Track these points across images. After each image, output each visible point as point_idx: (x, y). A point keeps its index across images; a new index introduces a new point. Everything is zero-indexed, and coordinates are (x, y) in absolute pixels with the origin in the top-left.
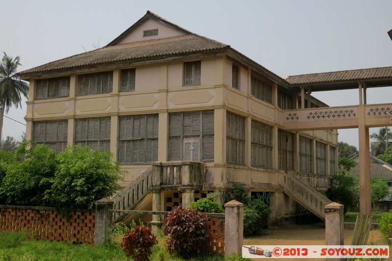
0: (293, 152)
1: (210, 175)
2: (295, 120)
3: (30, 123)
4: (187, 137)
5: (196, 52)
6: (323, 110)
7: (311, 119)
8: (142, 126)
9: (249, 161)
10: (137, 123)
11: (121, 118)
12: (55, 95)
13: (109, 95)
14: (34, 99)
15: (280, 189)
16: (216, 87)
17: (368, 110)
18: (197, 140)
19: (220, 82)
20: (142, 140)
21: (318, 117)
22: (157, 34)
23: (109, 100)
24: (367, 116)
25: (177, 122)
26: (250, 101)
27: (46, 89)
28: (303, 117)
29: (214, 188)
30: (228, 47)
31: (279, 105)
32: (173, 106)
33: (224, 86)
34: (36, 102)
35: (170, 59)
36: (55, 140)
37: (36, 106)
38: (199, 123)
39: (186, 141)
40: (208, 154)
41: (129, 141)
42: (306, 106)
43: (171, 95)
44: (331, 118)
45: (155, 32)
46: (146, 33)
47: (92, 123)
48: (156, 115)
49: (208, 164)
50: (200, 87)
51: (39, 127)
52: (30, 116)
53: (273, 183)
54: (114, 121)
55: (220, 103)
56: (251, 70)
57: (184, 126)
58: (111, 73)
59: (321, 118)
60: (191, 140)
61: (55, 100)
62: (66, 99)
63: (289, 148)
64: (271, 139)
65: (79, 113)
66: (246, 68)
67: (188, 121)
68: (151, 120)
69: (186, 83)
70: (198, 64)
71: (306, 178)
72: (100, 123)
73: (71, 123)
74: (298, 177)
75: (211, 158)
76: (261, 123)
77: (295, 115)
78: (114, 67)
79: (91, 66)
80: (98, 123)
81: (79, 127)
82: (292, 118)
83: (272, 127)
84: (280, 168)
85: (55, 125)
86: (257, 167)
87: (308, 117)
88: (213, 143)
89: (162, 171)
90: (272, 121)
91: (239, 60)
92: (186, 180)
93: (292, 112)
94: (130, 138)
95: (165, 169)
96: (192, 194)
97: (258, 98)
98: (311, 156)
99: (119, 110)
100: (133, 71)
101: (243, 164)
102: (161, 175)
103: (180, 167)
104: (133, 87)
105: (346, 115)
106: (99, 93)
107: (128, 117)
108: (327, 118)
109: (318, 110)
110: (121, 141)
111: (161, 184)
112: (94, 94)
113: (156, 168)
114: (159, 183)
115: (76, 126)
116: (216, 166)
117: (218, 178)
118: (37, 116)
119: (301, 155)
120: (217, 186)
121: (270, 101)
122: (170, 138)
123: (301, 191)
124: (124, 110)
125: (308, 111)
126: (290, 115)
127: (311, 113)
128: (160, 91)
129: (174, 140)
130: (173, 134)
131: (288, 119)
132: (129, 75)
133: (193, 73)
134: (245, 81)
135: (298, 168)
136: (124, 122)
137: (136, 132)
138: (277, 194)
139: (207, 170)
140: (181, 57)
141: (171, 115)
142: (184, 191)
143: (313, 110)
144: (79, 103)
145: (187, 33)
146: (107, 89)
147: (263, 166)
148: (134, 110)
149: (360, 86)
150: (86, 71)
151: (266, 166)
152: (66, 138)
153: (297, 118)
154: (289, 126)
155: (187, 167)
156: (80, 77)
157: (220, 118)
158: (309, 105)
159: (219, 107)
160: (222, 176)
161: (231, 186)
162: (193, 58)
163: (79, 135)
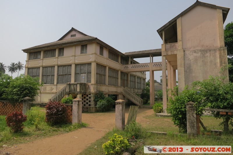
0: (127, 80)
1: (90, 88)
2: (127, 68)
3: (27, 69)
4: (82, 73)
5: (85, 41)
6: (137, 65)
7: (133, 68)
8: (66, 69)
9: (107, 83)
10: (64, 68)
11: (58, 66)
12: (36, 58)
13: (54, 58)
14: (29, 60)
15: (121, 93)
16: (92, 54)
17: (153, 64)
18: (86, 75)
19: (94, 52)
20: (66, 74)
21: (135, 67)
22: (75, 36)
23: (55, 60)
24: (153, 67)
25: (78, 68)
26: (108, 61)
27: (33, 56)
28: (130, 67)
29: (91, 93)
30: (96, 38)
31: (121, 63)
32: (77, 62)
33: (95, 54)
34: (29, 61)
35: (76, 43)
36: (35, 75)
37: (29, 62)
38: (86, 68)
39: (81, 75)
40: (89, 80)
41: (61, 75)
42: (131, 63)
43: (76, 57)
44: (140, 67)
45: (75, 35)
46: (72, 36)
47: (49, 69)
48: (71, 65)
49: (89, 84)
50: (87, 54)
51: (30, 70)
52: (27, 66)
53: (118, 91)
54: (56, 68)
55: (94, 60)
56: (109, 49)
57: (81, 69)
58: (55, 50)
59: (136, 68)
60: (83, 75)
61: (36, 60)
62: (40, 59)
63: (126, 78)
64: (118, 75)
65: (44, 65)
66: (106, 48)
67: (82, 67)
68: (69, 67)
69: (82, 53)
70: (86, 46)
71: (132, 89)
72: (52, 69)
73: (41, 68)
74: (129, 89)
75: (90, 81)
76: (113, 69)
77: (127, 66)
78: (56, 47)
79: (48, 47)
80: (51, 68)
81: (44, 70)
82: (126, 68)
83: (118, 71)
84: (121, 86)
85: (36, 70)
86: (111, 85)
87: (132, 67)
88: (91, 76)
89: (70, 86)
90: (118, 68)
91: (102, 44)
92: (78, 90)
93: (126, 66)
94: (62, 74)
95: (71, 86)
96: (81, 95)
97: (112, 60)
98: (135, 82)
99: (58, 63)
100: (63, 49)
101: (105, 84)
102: (70, 88)
103: (76, 85)
104: (63, 55)
105: (145, 66)
106: (51, 57)
107: (61, 66)
108: (138, 68)
109: (135, 65)
110: (58, 75)
111: (70, 91)
112: (50, 57)
113: (68, 85)
114: (69, 91)
115: (43, 70)
116: (92, 84)
117: (92, 89)
118: (29, 66)
119: (130, 81)
120: (92, 92)
121: (117, 61)
122: (76, 74)
123: (129, 94)
124: (60, 63)
125: (131, 65)
126: (125, 66)
127: (133, 66)
128: (72, 56)
129: (77, 75)
130: (77, 72)
131: (124, 68)
132: (62, 50)
133: (85, 49)
134: (106, 53)
135: (129, 86)
136: (60, 68)
137: (64, 71)
138: (120, 95)
139: (88, 86)
140: (79, 43)
141: (76, 65)
142: (77, 94)
143: (134, 65)
144: (44, 61)
145: (86, 35)
146: (54, 56)
147: (114, 85)
148: (63, 63)
149: (150, 56)
150: (46, 49)
151: (116, 85)
152: (39, 74)
153: (128, 68)
154: (125, 70)
155: (79, 84)
156: (45, 51)
157: (93, 66)
158: (133, 63)
159: (93, 62)
160: (94, 88)
161: (98, 92)
162: (84, 43)
163: (44, 73)
